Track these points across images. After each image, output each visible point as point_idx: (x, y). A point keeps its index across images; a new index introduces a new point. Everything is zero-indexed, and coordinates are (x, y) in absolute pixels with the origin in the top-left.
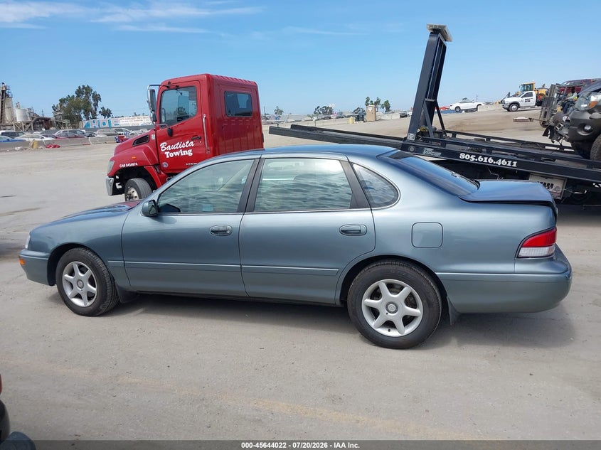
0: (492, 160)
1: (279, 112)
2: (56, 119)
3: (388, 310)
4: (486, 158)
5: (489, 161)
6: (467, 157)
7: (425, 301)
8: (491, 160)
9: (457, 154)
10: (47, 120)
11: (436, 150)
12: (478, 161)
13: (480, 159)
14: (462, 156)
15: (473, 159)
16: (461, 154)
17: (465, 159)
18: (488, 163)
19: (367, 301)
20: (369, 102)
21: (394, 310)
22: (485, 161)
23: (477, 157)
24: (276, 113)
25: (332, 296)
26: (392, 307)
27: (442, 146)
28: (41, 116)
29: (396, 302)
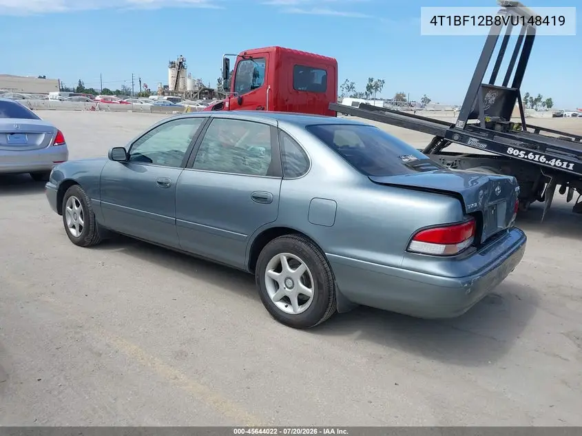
0: (545, 159)
1: (426, 100)
2: (219, 90)
3: (286, 285)
4: (537, 156)
5: (541, 160)
6: (516, 152)
7: (316, 282)
8: (543, 159)
9: (504, 148)
10: (211, 91)
11: (482, 141)
12: (527, 159)
13: (531, 156)
14: (510, 151)
15: (522, 156)
16: (509, 149)
17: (512, 154)
18: (539, 162)
19: (270, 272)
20: (528, 98)
21: (289, 286)
22: (536, 159)
23: (527, 154)
24: (423, 102)
25: (242, 261)
26: (289, 282)
27: (488, 137)
28: (207, 87)
29: (293, 278)
